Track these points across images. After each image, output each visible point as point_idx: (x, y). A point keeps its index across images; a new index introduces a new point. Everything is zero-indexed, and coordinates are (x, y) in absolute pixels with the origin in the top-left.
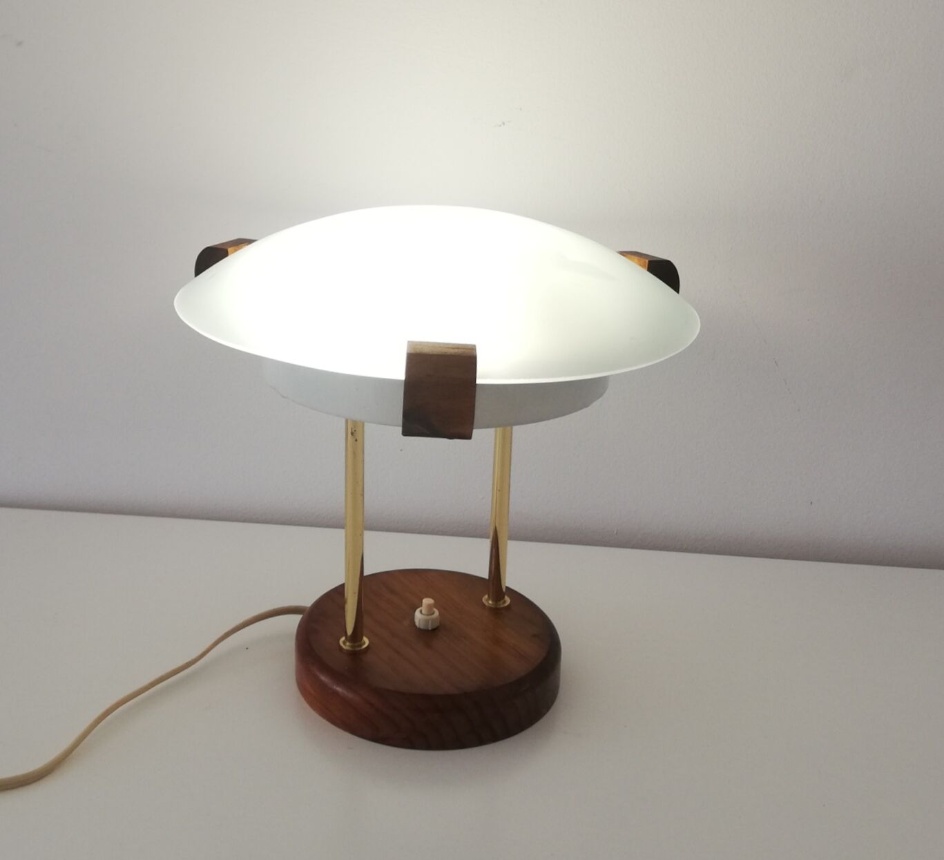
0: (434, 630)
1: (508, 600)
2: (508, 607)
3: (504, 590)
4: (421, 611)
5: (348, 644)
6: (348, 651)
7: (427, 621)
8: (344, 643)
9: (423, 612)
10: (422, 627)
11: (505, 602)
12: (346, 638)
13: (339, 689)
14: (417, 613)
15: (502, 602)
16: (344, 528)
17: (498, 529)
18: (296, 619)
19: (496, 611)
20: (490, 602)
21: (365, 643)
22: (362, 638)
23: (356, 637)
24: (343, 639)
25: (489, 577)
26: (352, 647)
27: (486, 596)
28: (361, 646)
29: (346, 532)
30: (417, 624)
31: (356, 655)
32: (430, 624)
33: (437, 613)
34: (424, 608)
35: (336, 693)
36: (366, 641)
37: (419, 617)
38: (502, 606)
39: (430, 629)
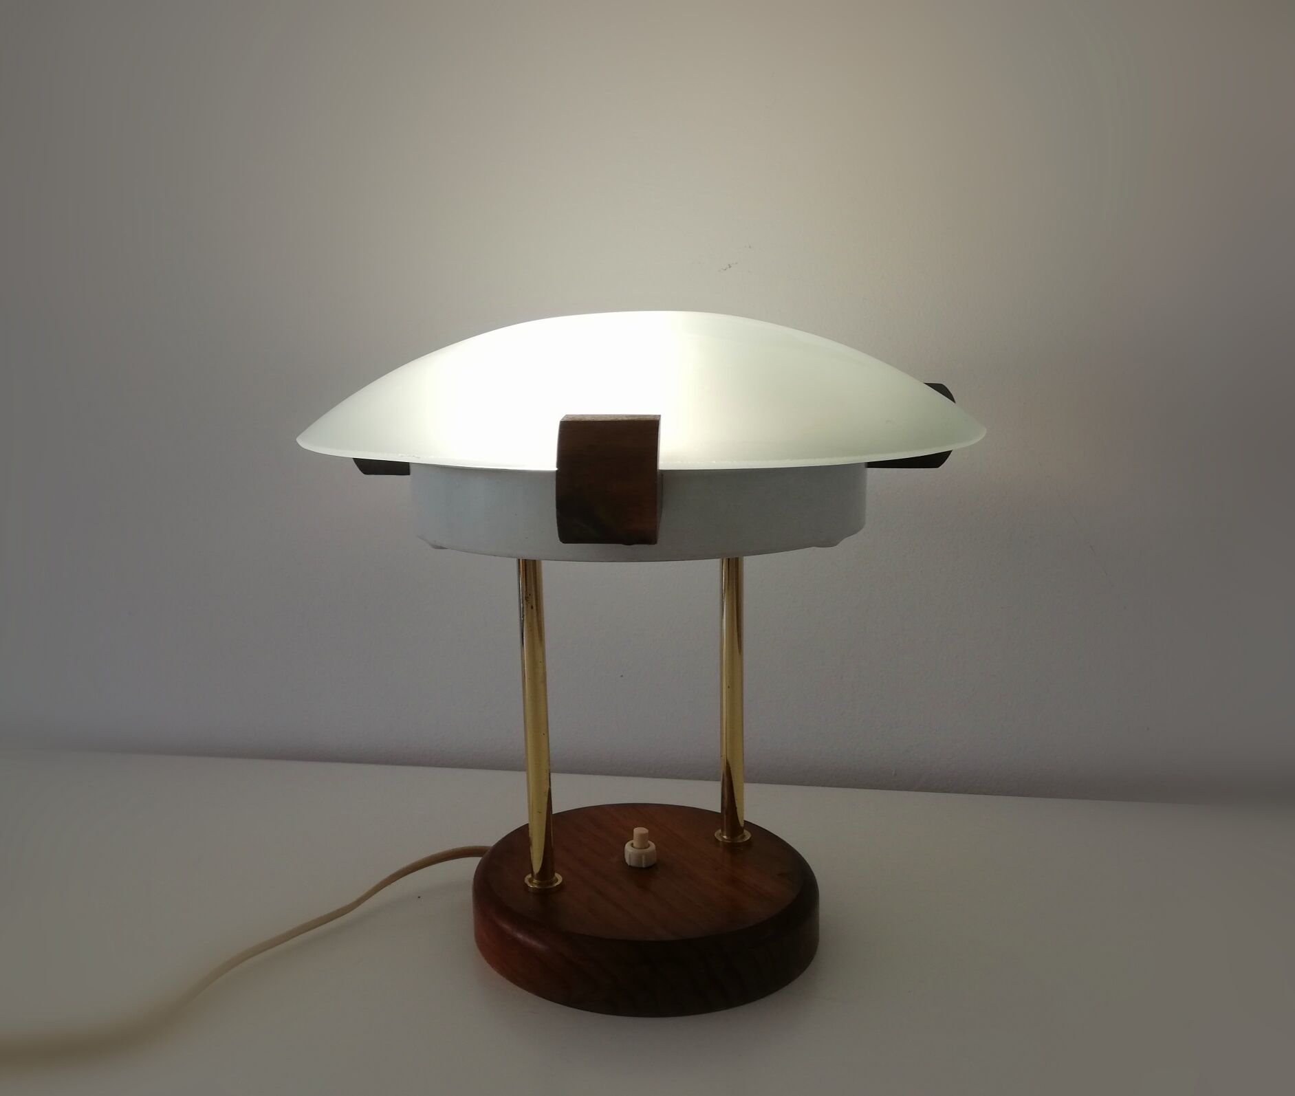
0: (649, 868)
1: (748, 835)
2: (749, 843)
3: (742, 824)
4: (632, 845)
5: (535, 881)
6: (534, 889)
7: (639, 857)
8: (531, 881)
9: (634, 845)
10: (633, 864)
11: (744, 837)
12: (533, 875)
13: (520, 936)
14: (628, 847)
15: (739, 837)
16: (525, 771)
17: (730, 763)
18: (475, 862)
19: (732, 848)
20: (725, 837)
21: (557, 880)
22: (554, 875)
23: (546, 873)
24: (530, 876)
25: (722, 810)
26: (539, 884)
27: (720, 831)
28: (552, 883)
29: (527, 774)
30: (627, 861)
31: (546, 894)
32: (643, 861)
33: (653, 846)
34: (635, 842)
35: (516, 941)
36: (559, 878)
37: (630, 851)
38: (740, 841)
39: (644, 866)
